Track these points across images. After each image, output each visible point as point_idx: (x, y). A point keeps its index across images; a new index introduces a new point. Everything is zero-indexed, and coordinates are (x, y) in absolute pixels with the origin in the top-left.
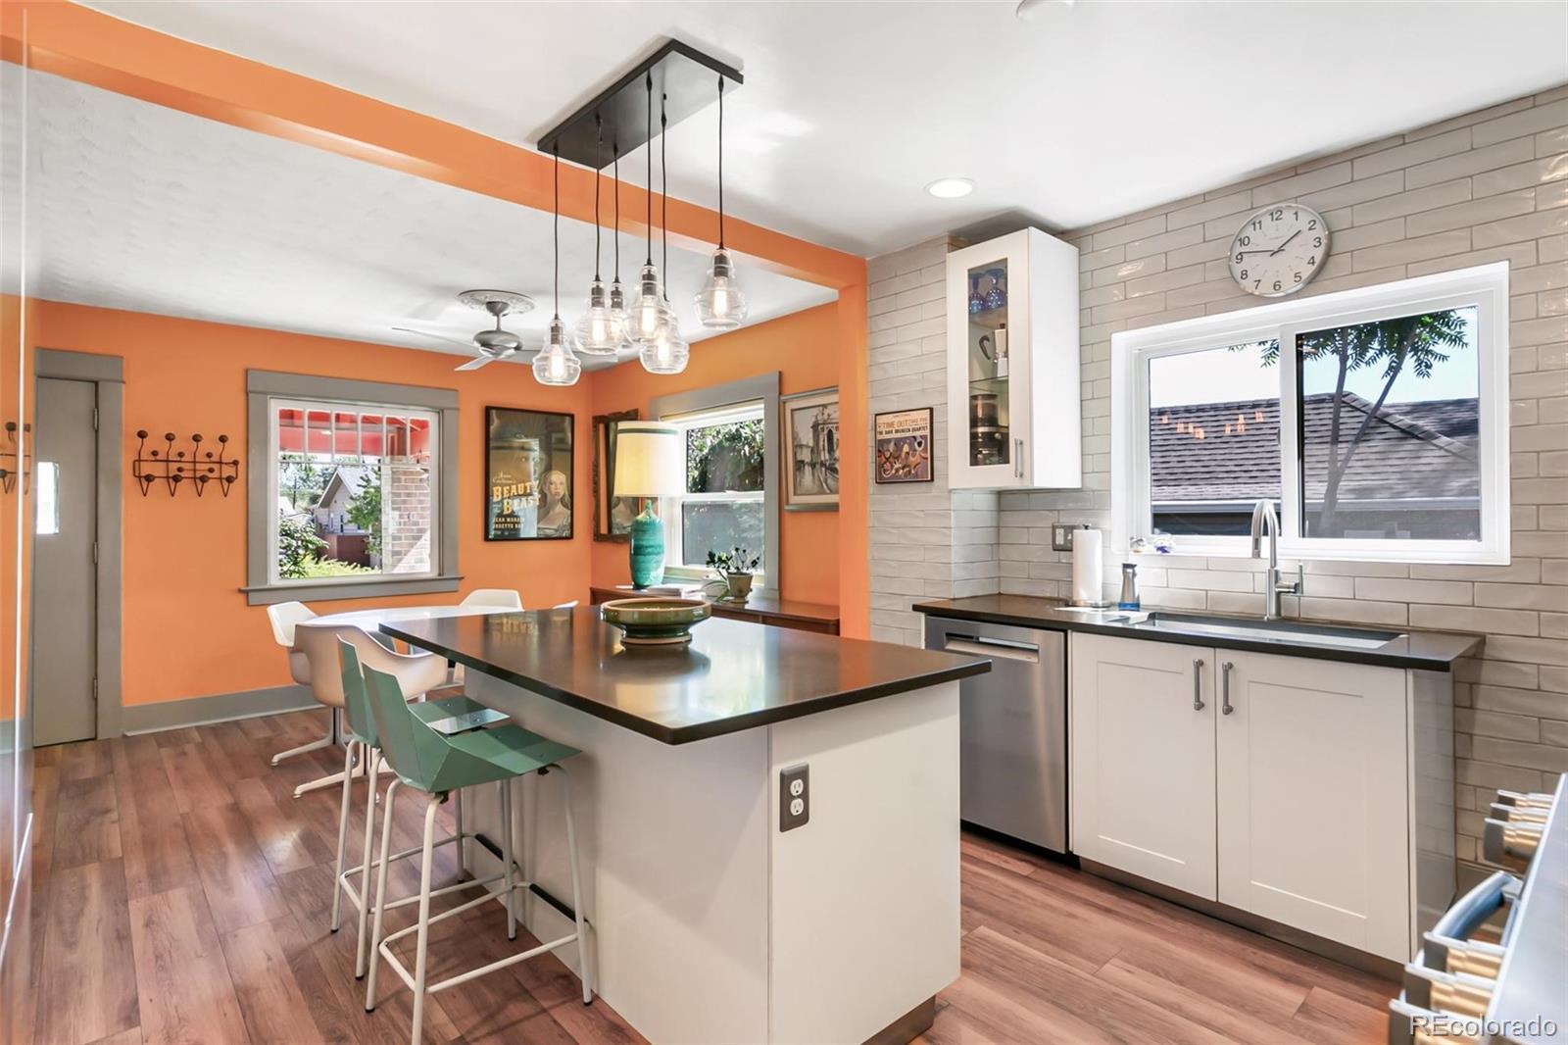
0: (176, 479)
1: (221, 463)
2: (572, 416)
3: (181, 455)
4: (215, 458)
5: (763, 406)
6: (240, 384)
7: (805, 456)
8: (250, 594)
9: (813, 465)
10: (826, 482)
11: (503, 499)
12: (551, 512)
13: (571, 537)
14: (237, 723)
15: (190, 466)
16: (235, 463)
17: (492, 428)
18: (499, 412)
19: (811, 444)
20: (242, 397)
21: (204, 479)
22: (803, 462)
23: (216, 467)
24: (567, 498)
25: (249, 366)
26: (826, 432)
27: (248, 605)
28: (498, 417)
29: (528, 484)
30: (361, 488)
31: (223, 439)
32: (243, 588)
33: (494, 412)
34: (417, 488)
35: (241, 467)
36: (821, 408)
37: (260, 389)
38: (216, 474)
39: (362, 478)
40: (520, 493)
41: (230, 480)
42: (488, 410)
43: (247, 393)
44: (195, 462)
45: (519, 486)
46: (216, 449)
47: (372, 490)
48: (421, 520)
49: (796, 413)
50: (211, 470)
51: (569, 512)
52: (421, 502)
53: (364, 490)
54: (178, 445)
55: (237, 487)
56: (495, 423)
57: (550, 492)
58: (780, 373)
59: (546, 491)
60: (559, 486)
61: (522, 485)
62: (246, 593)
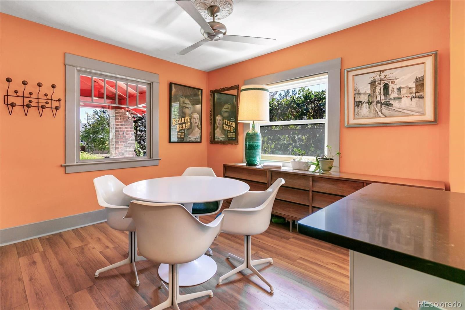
0: (28, 106)
1: (52, 100)
2: (202, 90)
3: (31, 94)
4: (49, 97)
5: (327, 76)
6: (62, 61)
7: (364, 98)
8: (66, 167)
9: (370, 103)
10: (381, 111)
11: (176, 125)
12: (194, 131)
13: (201, 142)
14: (60, 235)
15: (36, 100)
16: (59, 100)
17: (173, 92)
18: (175, 85)
19: (369, 92)
20: (63, 66)
21: (43, 107)
22: (361, 102)
23: (50, 101)
24: (200, 125)
25: (66, 52)
26: (382, 85)
27: (65, 173)
28: (175, 88)
29: (186, 118)
30: (84, 129)
31: (53, 87)
32: (63, 165)
33: (173, 85)
34: (125, 122)
35: (62, 102)
36: (379, 73)
37: (71, 64)
38: (49, 105)
39: (84, 125)
40: (183, 122)
41: (57, 108)
42: (171, 84)
43: (65, 65)
44: (38, 99)
45: (182, 119)
46: (50, 91)
47: (87, 129)
48: (126, 135)
49: (355, 77)
50: (47, 103)
51: (200, 131)
52: (126, 128)
53: (85, 129)
54: (29, 88)
55: (60, 112)
56: (174, 90)
57: (194, 122)
58: (341, 58)
59: (192, 122)
60: (197, 120)
61: (184, 118)
62: (65, 167)
